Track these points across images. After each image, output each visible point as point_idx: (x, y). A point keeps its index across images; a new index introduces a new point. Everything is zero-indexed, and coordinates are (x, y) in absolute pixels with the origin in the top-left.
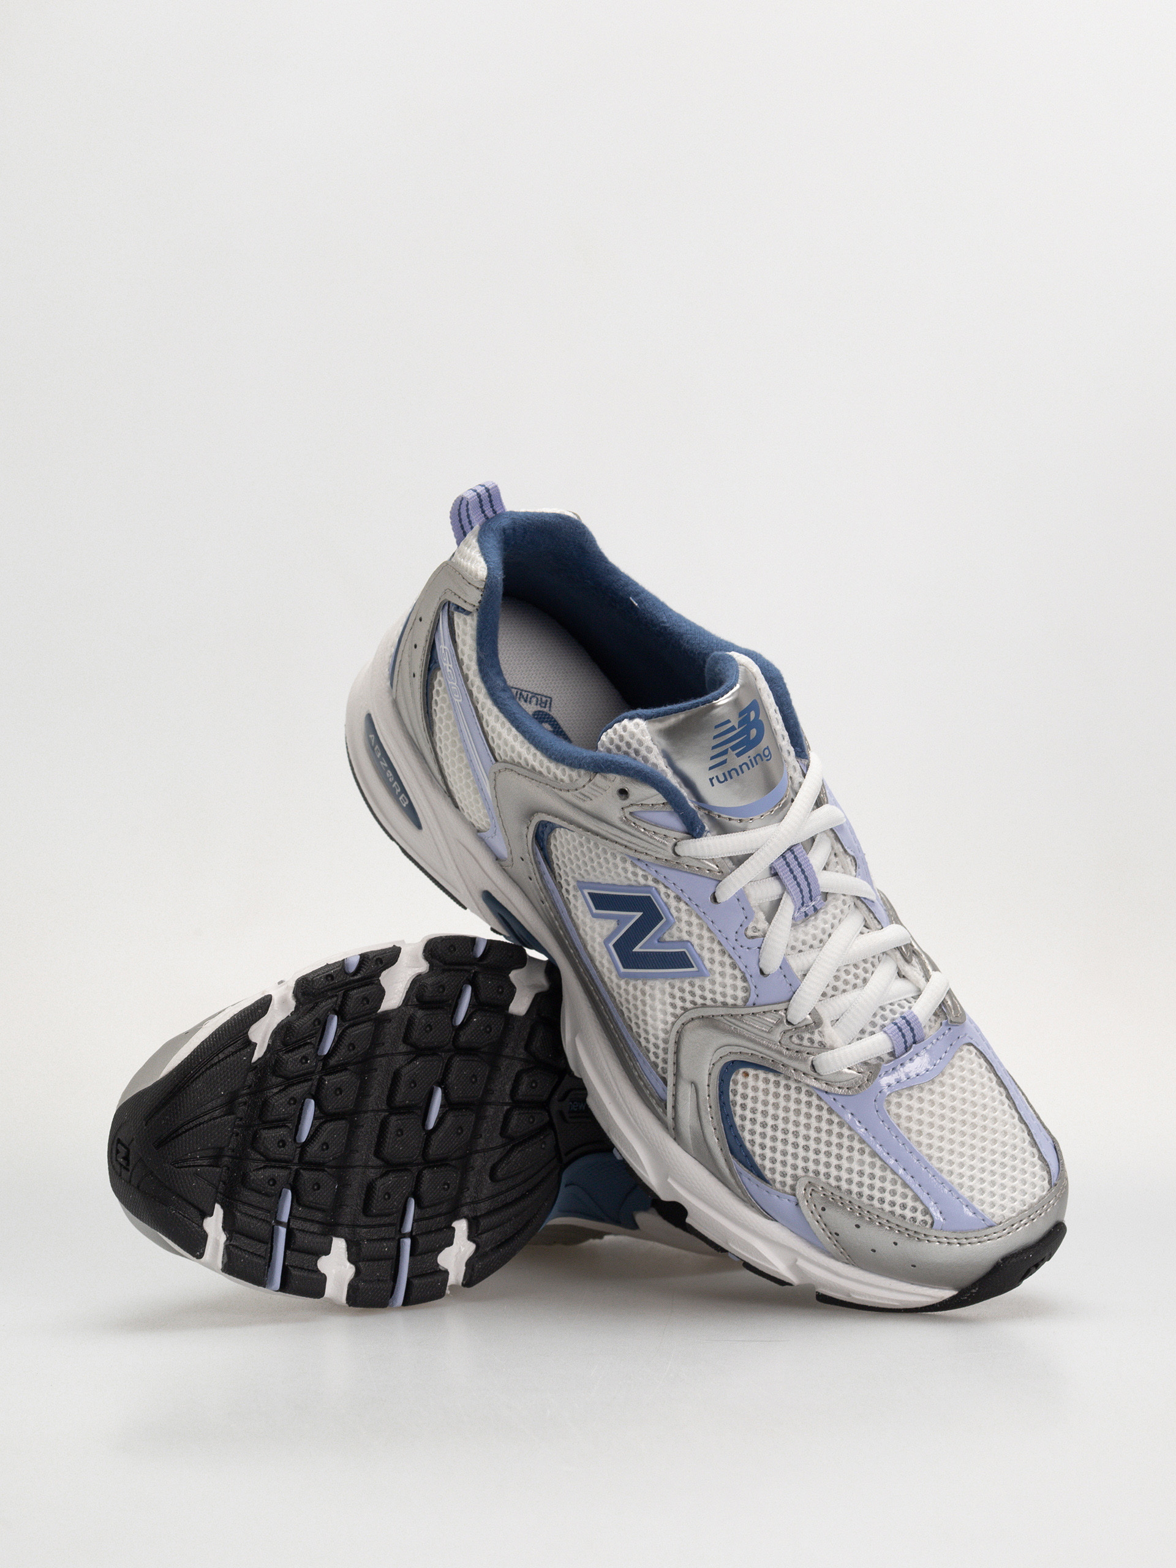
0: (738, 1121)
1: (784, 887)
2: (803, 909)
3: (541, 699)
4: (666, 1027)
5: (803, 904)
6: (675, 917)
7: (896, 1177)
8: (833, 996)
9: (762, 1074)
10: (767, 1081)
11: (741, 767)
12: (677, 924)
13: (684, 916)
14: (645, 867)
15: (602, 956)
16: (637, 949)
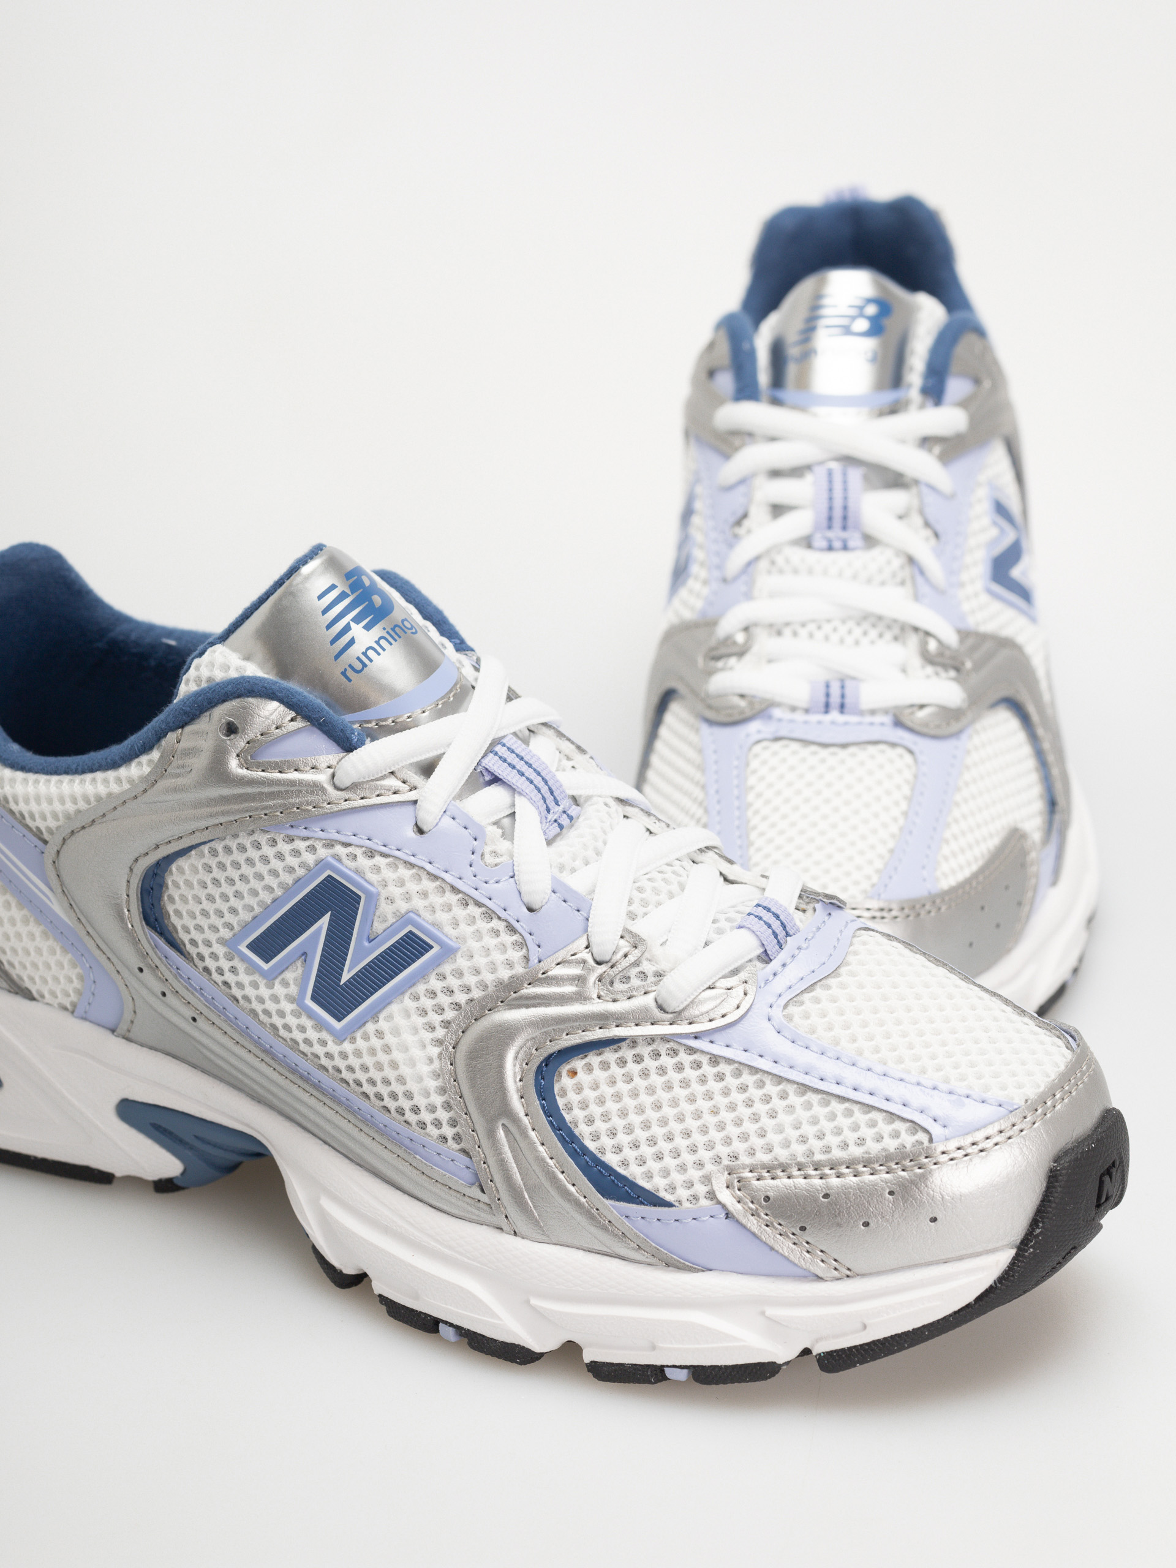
0: (591, 1146)
1: (512, 789)
2: (551, 817)
4: (433, 1067)
5: (548, 810)
6: (375, 883)
7: (847, 1105)
8: (646, 914)
9: (594, 1059)
10: (605, 1066)
11: (377, 642)
12: (384, 893)
13: (389, 874)
14: (305, 833)
15: (302, 1029)
16: (346, 977)
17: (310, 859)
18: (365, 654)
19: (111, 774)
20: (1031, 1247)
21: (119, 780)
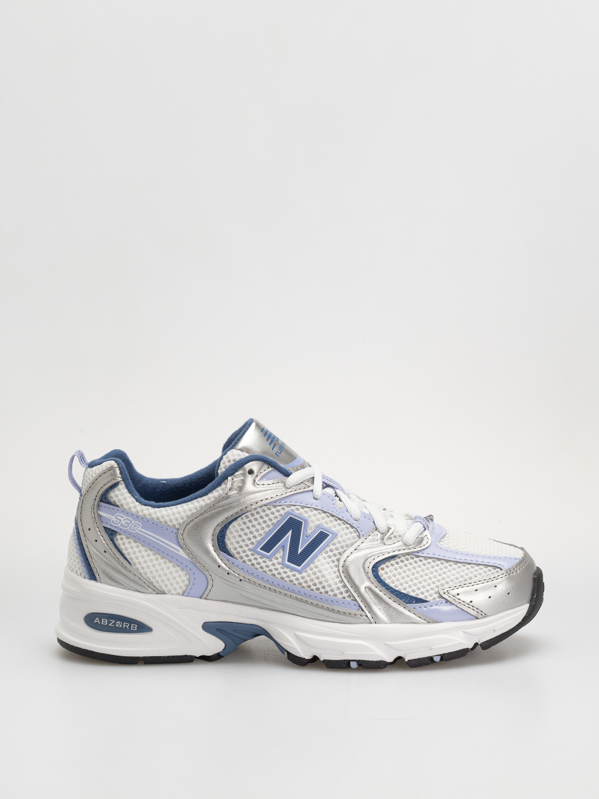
0: (396, 589)
4: (336, 575)
7: (471, 565)
9: (388, 563)
10: (393, 565)
12: (310, 520)
13: (310, 513)
14: (280, 504)
15: (285, 573)
16: (300, 551)
17: (282, 512)
19: (205, 498)
20: (534, 602)
21: (209, 499)
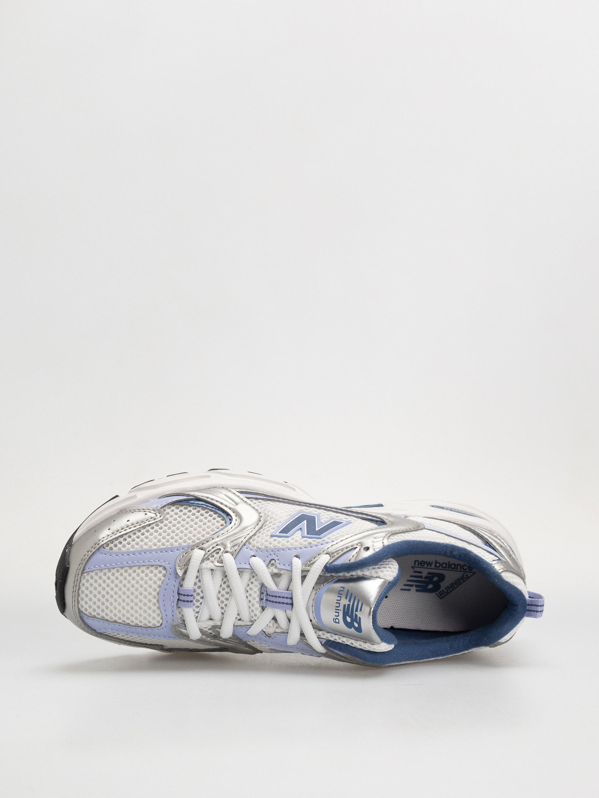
3: (444, 594)
5: (267, 594)
6: (304, 538)
11: (339, 603)
18: (341, 597)
